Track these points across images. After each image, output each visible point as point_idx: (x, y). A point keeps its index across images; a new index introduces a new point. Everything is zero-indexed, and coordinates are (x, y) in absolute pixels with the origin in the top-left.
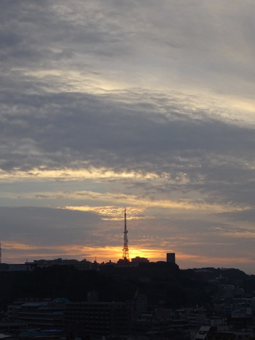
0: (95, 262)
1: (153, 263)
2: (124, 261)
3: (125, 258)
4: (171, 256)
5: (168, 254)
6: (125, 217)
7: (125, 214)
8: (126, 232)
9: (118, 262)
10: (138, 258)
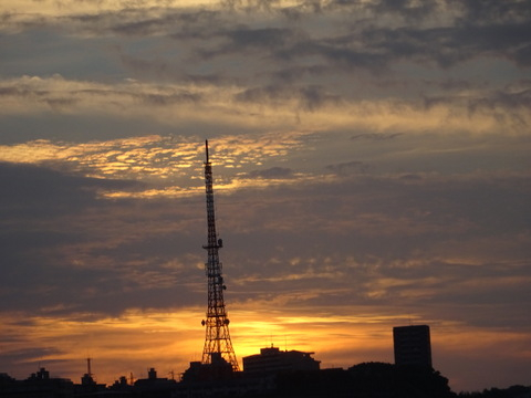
0: (87, 379)
1: (336, 374)
2: (212, 373)
3: (216, 356)
4: (412, 340)
5: (397, 331)
6: (209, 182)
7: (208, 169)
8: (214, 245)
9: (187, 374)
10: (270, 354)
